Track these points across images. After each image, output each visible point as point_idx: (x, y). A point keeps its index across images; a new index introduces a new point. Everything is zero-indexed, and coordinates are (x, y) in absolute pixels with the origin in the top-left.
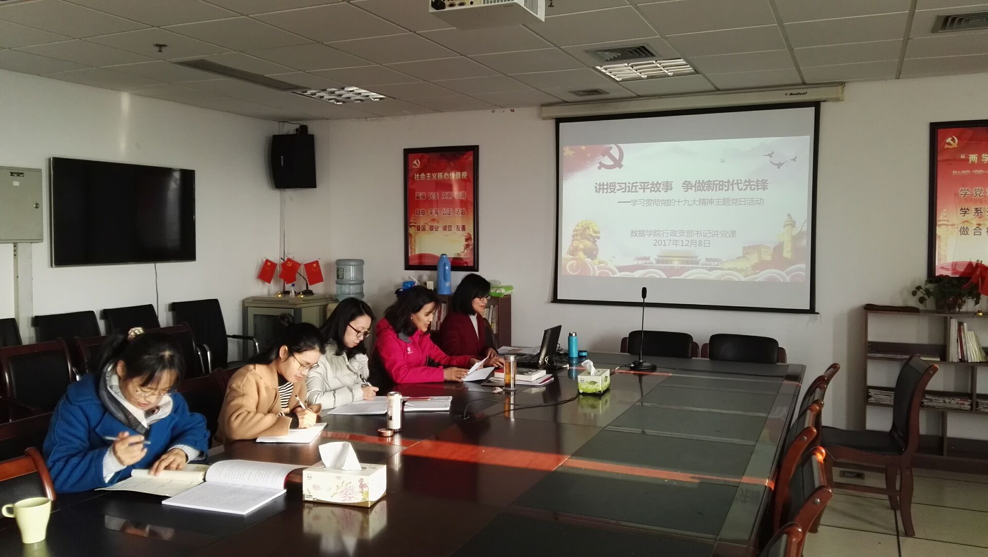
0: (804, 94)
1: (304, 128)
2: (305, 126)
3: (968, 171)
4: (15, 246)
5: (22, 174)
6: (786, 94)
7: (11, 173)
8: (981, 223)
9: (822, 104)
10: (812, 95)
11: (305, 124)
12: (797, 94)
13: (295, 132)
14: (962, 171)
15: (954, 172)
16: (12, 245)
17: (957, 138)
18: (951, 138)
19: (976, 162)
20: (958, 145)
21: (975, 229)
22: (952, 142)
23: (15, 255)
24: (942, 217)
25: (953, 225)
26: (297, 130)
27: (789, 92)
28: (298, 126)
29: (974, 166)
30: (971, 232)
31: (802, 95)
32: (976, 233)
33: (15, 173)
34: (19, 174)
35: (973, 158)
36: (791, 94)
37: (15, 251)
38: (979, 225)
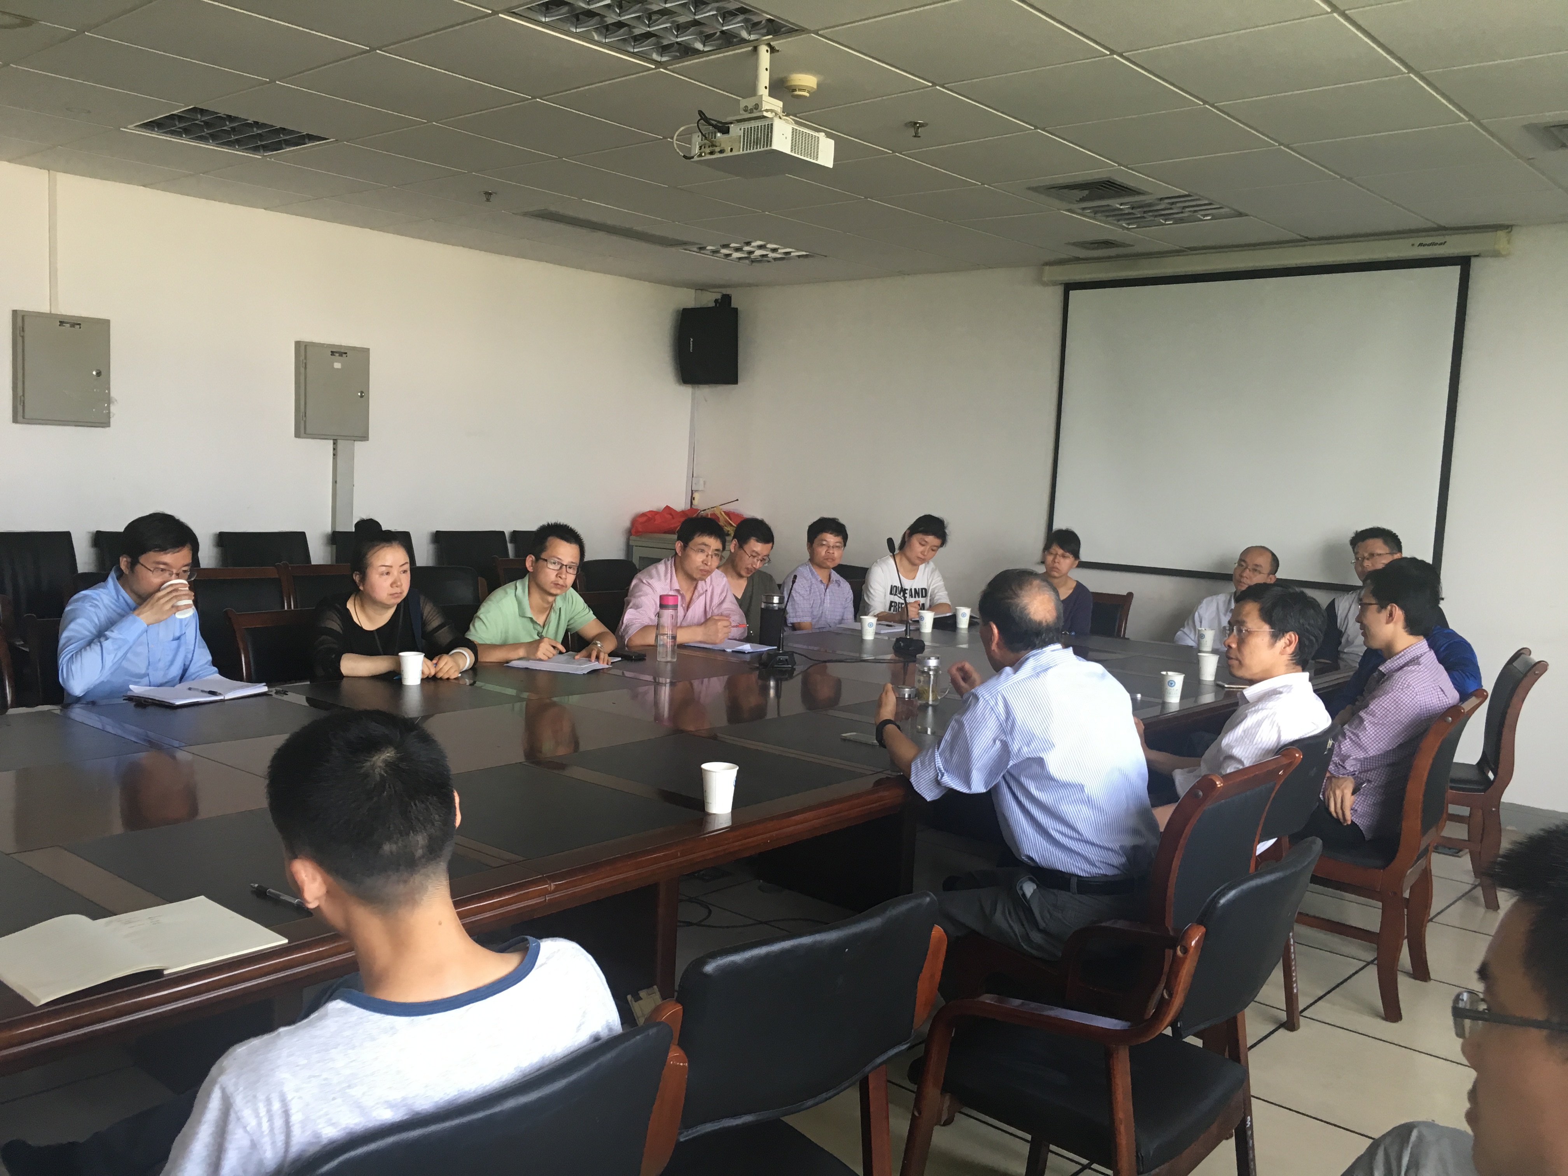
0: (1441, 244)
1: (727, 299)
2: (729, 295)
4: (334, 444)
5: (346, 353)
6: (1413, 245)
7: (332, 352)
9: (1473, 260)
10: (1455, 246)
11: (728, 293)
12: (1430, 244)
13: (713, 304)
16: (331, 442)
23: (334, 455)
26: (716, 301)
27: (1418, 241)
28: (719, 296)
31: (1437, 246)
33: (336, 352)
34: (341, 354)
36: (1421, 245)
37: (334, 449)
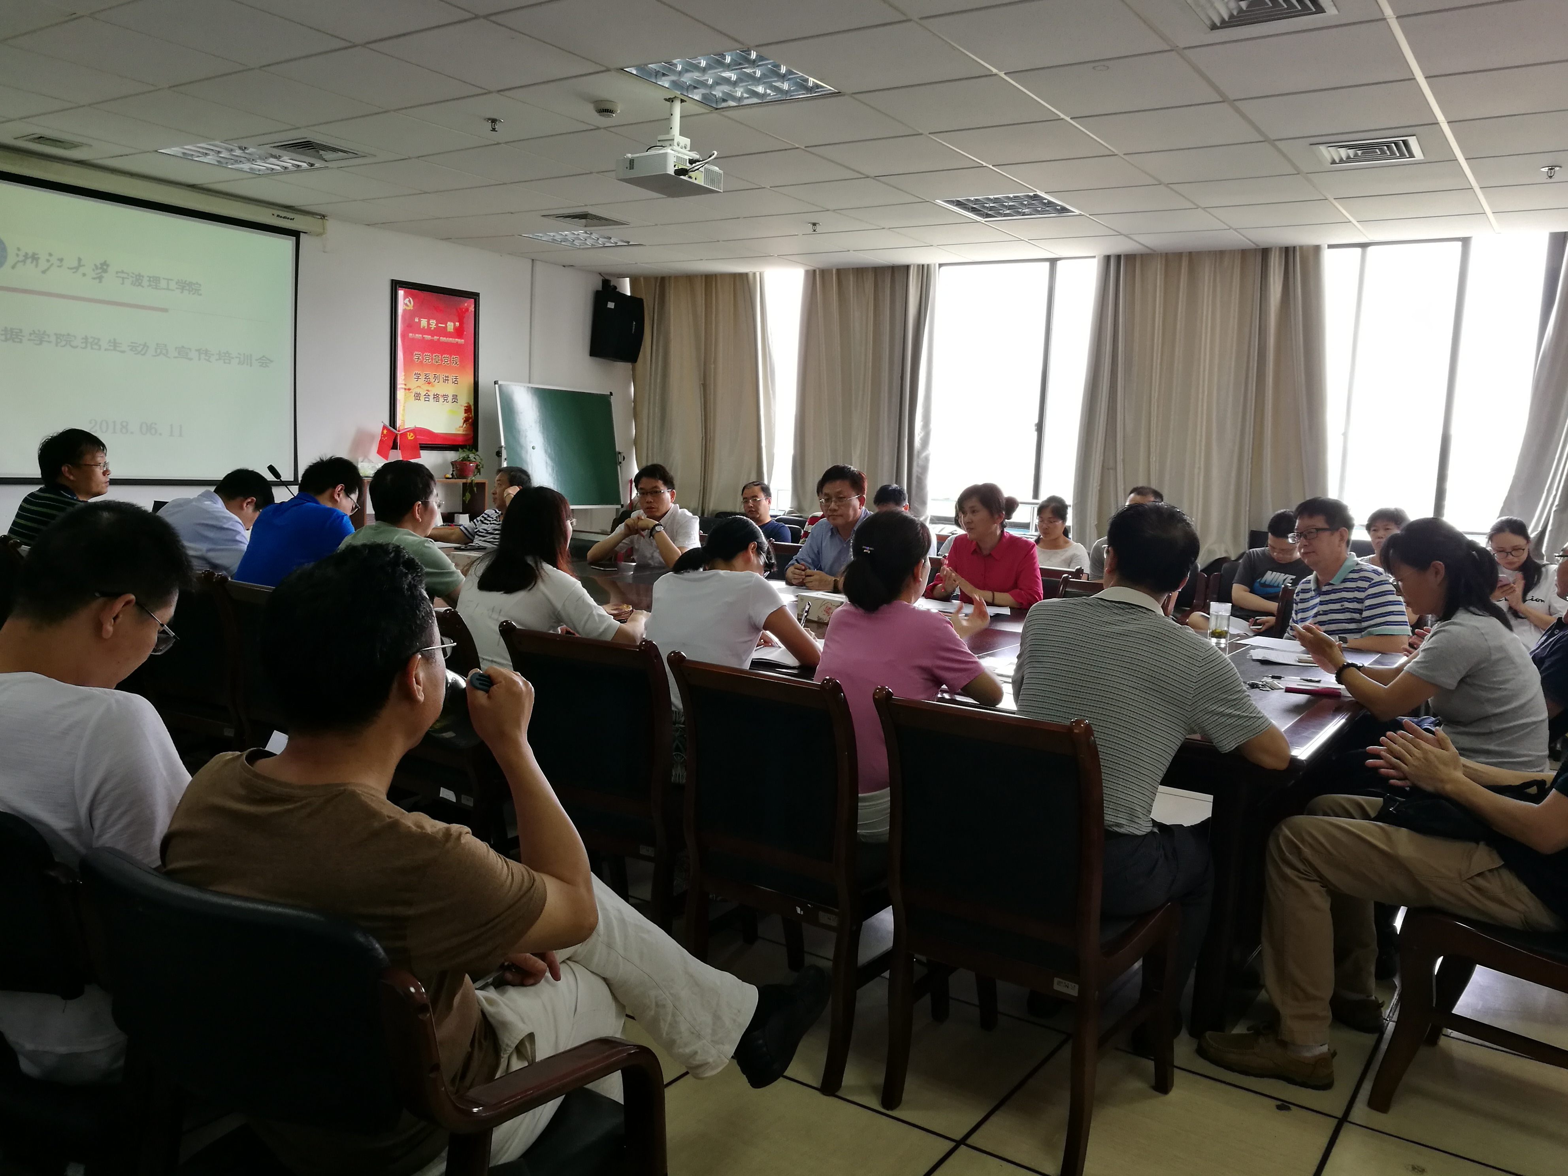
0: (291, 219)
3: (421, 335)
8: (429, 389)
9: (301, 234)
10: (292, 222)
12: (284, 217)
14: (417, 335)
15: (410, 335)
17: (413, 301)
18: (408, 299)
19: (426, 328)
20: (413, 307)
21: (425, 395)
22: (408, 304)
24: (401, 380)
25: (409, 389)
27: (277, 212)
29: (424, 331)
30: (422, 398)
31: (289, 220)
32: (426, 399)
35: (424, 323)
36: (278, 216)
38: (428, 391)
